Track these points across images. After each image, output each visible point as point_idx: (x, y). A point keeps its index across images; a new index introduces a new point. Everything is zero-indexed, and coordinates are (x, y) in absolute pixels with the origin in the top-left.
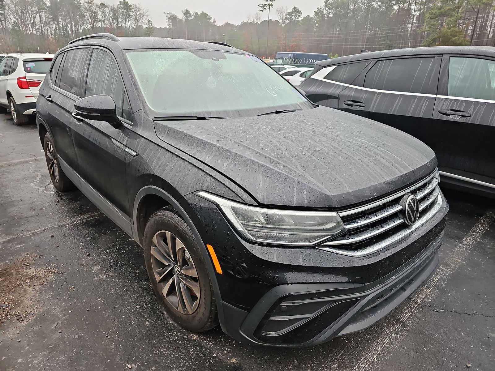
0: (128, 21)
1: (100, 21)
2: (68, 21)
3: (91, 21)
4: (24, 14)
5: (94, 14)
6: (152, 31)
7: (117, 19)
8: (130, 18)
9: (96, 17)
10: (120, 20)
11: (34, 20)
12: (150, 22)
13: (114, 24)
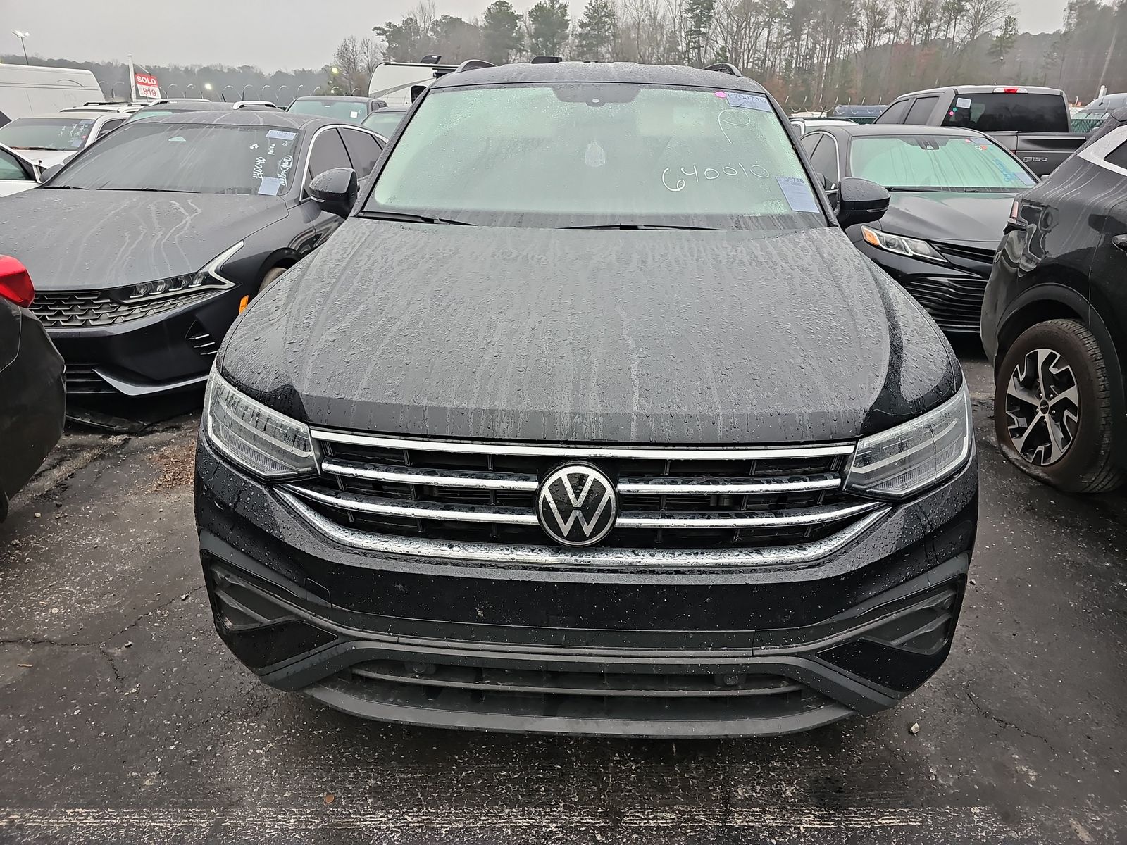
0: (953, 24)
1: (888, 30)
2: (820, 37)
3: (868, 34)
4: (740, 31)
5: (877, 17)
6: (1010, 45)
7: (929, 22)
8: (963, 16)
9: (881, 22)
10: (934, 24)
11: (755, 42)
12: (1010, 21)
13: (918, 35)
